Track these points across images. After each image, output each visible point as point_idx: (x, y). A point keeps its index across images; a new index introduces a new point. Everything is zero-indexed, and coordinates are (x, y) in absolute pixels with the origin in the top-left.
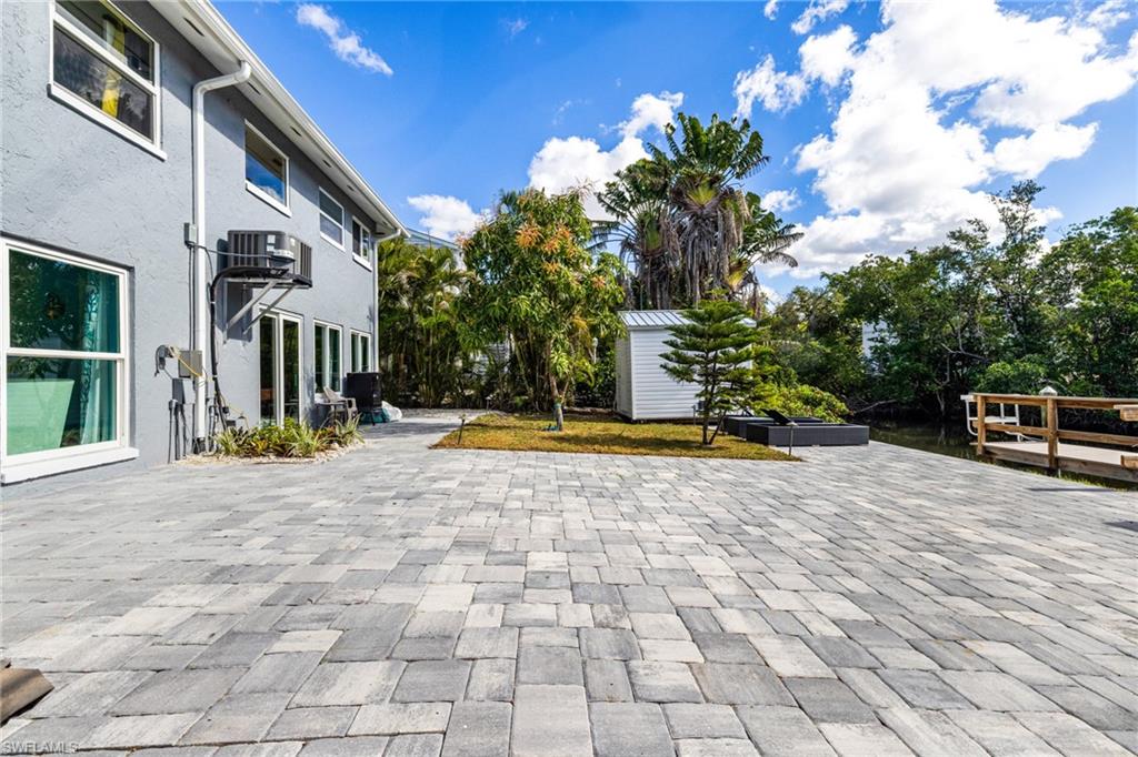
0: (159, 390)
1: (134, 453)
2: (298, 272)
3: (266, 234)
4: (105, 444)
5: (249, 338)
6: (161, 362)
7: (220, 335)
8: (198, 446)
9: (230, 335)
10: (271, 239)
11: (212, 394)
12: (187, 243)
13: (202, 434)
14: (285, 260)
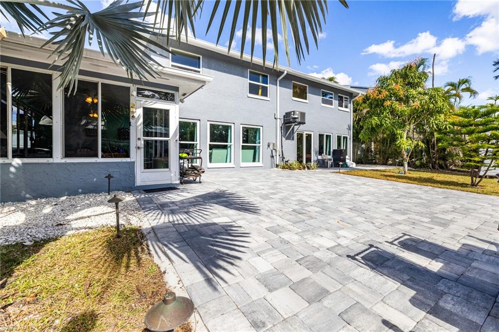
0: (268, 152)
1: (262, 165)
2: (300, 121)
3: (291, 112)
4: (254, 163)
5: (293, 139)
6: (269, 146)
7: (284, 139)
8: (277, 166)
9: (287, 139)
10: (292, 113)
11: (281, 154)
12: (275, 118)
13: (278, 163)
14: (296, 118)
